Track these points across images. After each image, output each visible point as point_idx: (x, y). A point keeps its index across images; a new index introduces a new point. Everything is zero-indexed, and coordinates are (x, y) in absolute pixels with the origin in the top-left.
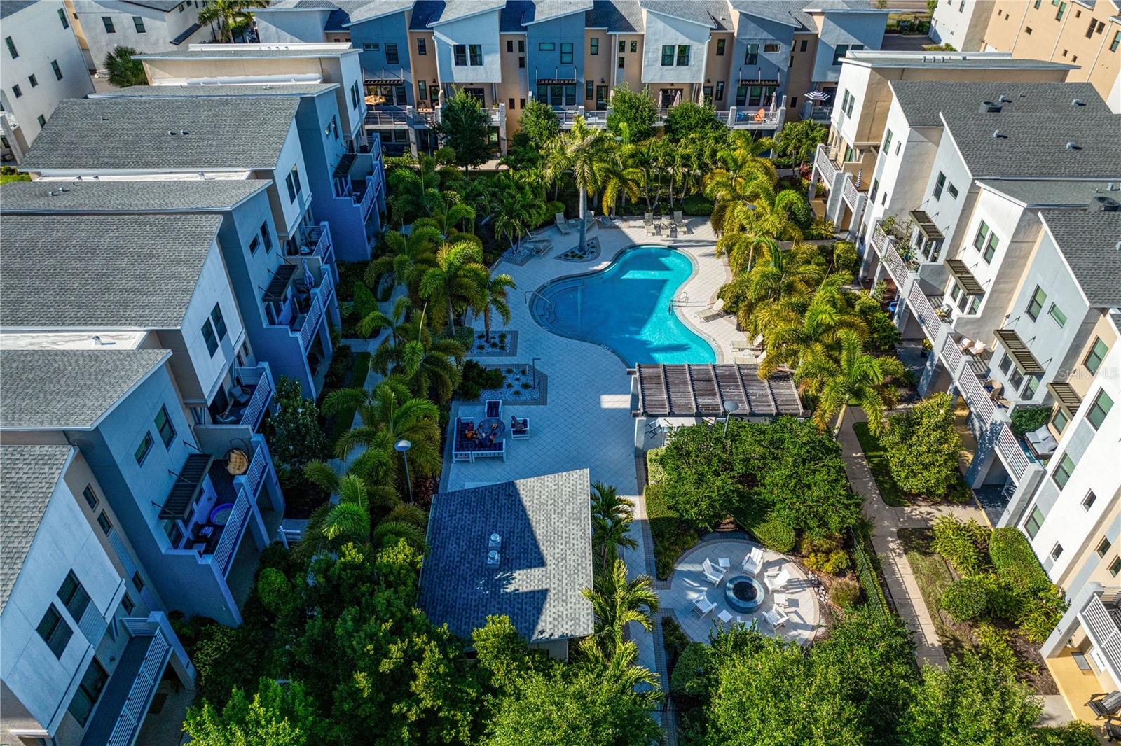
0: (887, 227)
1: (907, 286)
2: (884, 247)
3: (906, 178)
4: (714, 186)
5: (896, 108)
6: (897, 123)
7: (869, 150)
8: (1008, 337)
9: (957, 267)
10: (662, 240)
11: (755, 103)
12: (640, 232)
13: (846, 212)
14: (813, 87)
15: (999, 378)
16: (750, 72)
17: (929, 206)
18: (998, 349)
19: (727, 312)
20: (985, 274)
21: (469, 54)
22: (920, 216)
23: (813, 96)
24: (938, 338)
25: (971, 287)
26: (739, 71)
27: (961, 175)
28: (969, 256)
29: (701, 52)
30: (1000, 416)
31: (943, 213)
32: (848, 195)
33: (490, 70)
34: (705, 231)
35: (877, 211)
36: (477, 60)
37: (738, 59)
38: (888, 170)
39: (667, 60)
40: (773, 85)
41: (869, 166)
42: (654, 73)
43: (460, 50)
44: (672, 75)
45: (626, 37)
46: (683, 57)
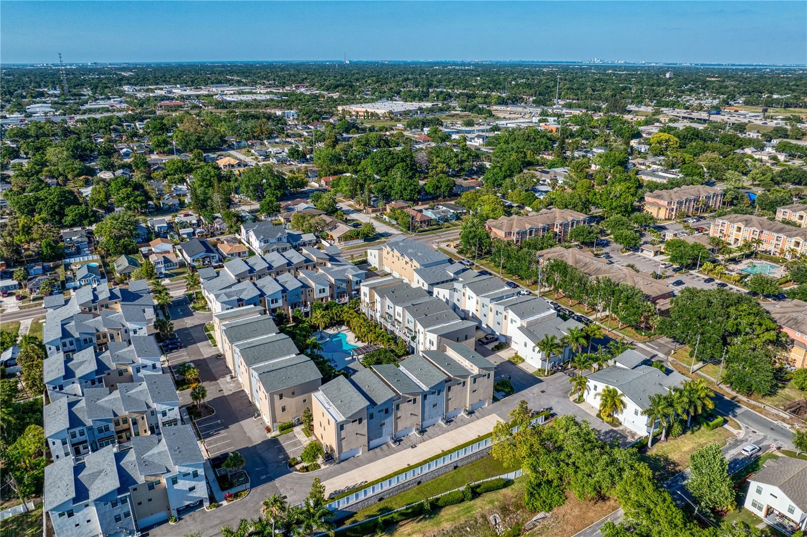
0: (382, 316)
1: (389, 327)
2: (382, 320)
3: (382, 307)
4: (345, 317)
5: (376, 294)
6: (377, 297)
7: (373, 303)
8: (407, 328)
9: (396, 320)
10: (336, 332)
11: (341, 297)
12: (330, 331)
13: (371, 316)
14: (352, 291)
15: (408, 335)
16: (339, 291)
17: (388, 311)
18: (406, 330)
19: (358, 340)
20: (400, 320)
21: (274, 301)
22: (387, 313)
23: (353, 293)
24: (397, 333)
25: (400, 322)
26: (336, 291)
27: (392, 305)
28: (397, 317)
29: (327, 289)
30: (409, 339)
31: (391, 312)
32: (371, 312)
33: (280, 303)
34: (344, 328)
35: (378, 315)
36: (276, 302)
37: (335, 289)
38: (378, 306)
39: (320, 292)
40: (344, 292)
41: (373, 306)
42: (317, 295)
43: (272, 301)
44: (322, 295)
45: (310, 289)
46: (324, 290)
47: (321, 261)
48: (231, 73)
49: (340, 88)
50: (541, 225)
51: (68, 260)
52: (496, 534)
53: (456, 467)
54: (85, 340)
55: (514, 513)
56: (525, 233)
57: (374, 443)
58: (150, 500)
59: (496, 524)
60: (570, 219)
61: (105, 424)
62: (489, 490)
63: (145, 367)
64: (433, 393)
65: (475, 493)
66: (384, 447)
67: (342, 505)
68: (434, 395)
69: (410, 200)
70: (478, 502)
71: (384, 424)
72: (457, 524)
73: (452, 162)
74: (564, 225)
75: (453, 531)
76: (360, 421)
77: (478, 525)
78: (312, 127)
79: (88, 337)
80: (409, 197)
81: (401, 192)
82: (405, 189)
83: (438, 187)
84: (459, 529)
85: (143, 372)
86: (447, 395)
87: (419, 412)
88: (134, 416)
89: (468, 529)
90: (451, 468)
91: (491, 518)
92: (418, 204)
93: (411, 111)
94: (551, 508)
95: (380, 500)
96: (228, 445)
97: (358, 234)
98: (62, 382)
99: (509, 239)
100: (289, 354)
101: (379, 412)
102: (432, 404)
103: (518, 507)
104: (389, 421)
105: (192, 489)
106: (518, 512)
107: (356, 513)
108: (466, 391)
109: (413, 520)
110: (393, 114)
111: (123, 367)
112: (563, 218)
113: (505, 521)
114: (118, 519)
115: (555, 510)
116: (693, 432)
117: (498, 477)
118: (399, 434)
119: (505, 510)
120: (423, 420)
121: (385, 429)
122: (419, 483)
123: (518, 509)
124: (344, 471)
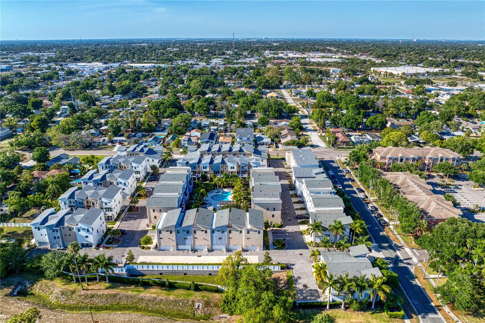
10: (229, 191)
12: (225, 190)
16: (243, 170)
29: (236, 167)
33: (208, 170)
34: (232, 190)
36: (206, 168)
37: (241, 168)
39: (231, 168)
40: (246, 171)
42: (229, 170)
43: (204, 167)
44: (232, 170)
45: (226, 165)
46: (233, 168)
47: (248, 153)
48: (331, 45)
49: (386, 57)
50: (412, 156)
51: (154, 133)
52: (195, 313)
53: (210, 274)
54: (114, 167)
55: (212, 307)
56: (397, 159)
57: (180, 247)
58: (70, 235)
59: (198, 309)
60: (440, 155)
61: (82, 201)
62: (207, 289)
63: (121, 183)
64: (218, 231)
65: (197, 288)
66: (186, 251)
67: (140, 268)
68: (219, 233)
69: (350, 128)
70: (197, 294)
71: (187, 239)
72: (177, 299)
73: (401, 108)
74: (434, 160)
75: (172, 301)
76: (171, 232)
77: (188, 304)
78: (344, 80)
79: (115, 165)
80: (349, 126)
81: (346, 123)
82: (349, 121)
83: (373, 123)
84: (176, 302)
85: (120, 185)
86: (228, 236)
87: (209, 239)
88: (93, 201)
89: (181, 304)
90: (207, 274)
91: (197, 304)
92: (356, 132)
93: (419, 74)
94: (232, 314)
95: (161, 274)
96: (128, 227)
97: (294, 143)
98: (87, 181)
99: (383, 161)
100: (176, 192)
101: (183, 231)
102: (218, 237)
103: (216, 305)
104: (190, 238)
105: (87, 237)
106: (215, 308)
107: (146, 275)
108: (242, 236)
109: (160, 288)
110: (405, 74)
111: (112, 181)
112: (436, 154)
113: (203, 309)
114: (55, 238)
115: (233, 317)
116: (373, 313)
117: (216, 286)
118: (196, 247)
119: (207, 304)
120: (212, 244)
121: (187, 241)
122: (185, 274)
123: (215, 307)
124: (158, 255)
